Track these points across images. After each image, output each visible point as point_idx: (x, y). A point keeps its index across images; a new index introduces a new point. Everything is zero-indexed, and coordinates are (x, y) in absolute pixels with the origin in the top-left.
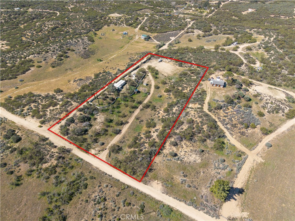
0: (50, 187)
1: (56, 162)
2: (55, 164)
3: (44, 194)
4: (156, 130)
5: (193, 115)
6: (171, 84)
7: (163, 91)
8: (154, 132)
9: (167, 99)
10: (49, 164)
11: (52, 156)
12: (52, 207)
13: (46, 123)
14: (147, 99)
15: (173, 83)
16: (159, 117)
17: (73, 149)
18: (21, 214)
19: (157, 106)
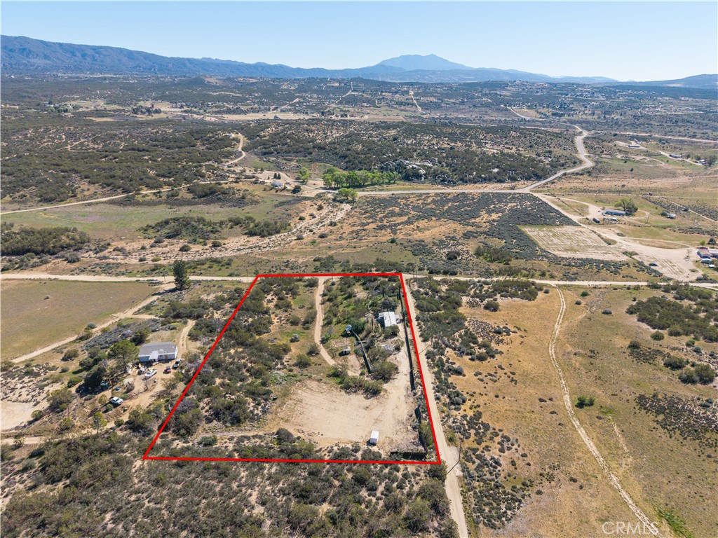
4: (270, 301)
5: (215, 314)
6: (282, 364)
7: (293, 350)
8: (273, 299)
9: (276, 339)
14: (320, 334)
15: (279, 366)
16: (276, 316)
19: (289, 326)
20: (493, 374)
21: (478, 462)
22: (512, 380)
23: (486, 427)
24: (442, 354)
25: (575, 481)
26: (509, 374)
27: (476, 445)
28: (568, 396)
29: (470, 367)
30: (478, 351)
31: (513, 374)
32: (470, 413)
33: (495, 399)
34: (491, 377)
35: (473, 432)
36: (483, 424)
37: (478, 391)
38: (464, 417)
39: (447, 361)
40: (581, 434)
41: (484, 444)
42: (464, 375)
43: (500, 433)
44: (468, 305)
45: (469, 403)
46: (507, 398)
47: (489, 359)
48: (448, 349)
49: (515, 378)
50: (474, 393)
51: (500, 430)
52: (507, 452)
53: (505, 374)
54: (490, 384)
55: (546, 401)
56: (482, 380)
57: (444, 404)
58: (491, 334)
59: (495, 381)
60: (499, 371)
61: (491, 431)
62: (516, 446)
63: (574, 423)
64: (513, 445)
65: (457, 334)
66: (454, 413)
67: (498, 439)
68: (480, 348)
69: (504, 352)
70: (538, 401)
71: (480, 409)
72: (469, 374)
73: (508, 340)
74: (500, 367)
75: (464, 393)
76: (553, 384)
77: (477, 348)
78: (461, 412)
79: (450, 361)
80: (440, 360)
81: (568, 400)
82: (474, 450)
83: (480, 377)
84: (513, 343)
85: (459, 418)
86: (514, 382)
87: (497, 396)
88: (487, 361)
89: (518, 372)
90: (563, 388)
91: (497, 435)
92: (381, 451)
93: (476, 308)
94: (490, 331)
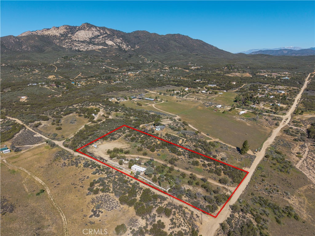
0: (271, 218)
1: (248, 214)
2: (251, 215)
3: (278, 221)
7: (152, 152)
10: (252, 219)
11: (244, 217)
12: (285, 215)
13: (196, 229)
17: (229, 205)
18: (302, 234)
20: (83, 181)
21: (69, 157)
22: (74, 184)
23: (72, 165)
24: (106, 173)
25: (42, 167)
26: (77, 186)
27: (72, 159)
28: (48, 193)
29: (93, 178)
30: (96, 186)
31: (75, 188)
32: (79, 165)
33: (75, 174)
34: (82, 180)
35: (75, 161)
36: (74, 165)
37: (83, 172)
38: (80, 163)
39: (102, 173)
40: (41, 181)
41: (70, 161)
42: (92, 174)
43: (67, 166)
44: (134, 218)
45: (82, 167)
46: (72, 177)
47: (89, 187)
48: (106, 176)
49: (73, 185)
50: (83, 171)
51: (68, 167)
52: (63, 163)
53: (78, 185)
54: (81, 177)
55: (57, 185)
56: (84, 176)
57: (88, 161)
58: (100, 202)
59: (80, 179)
60: (81, 185)
61: (70, 165)
62: (61, 166)
63: (44, 183)
64: (62, 166)
65: (111, 186)
66: (84, 162)
67: (67, 164)
68: (97, 188)
69: (86, 196)
70: (60, 183)
71: (78, 167)
72: (91, 175)
73: (90, 207)
74: (82, 187)
75: (86, 168)
76: (56, 194)
77: (99, 188)
78: (82, 163)
79: (101, 174)
80: (104, 171)
81: (48, 191)
82: (71, 158)
83: (86, 177)
84: (86, 206)
85: (81, 161)
86: (73, 184)
87: (75, 175)
88: (89, 185)
89: (74, 190)
90: (51, 196)
91: (68, 165)
92: (91, 146)
93: (129, 220)
94: (102, 203)
